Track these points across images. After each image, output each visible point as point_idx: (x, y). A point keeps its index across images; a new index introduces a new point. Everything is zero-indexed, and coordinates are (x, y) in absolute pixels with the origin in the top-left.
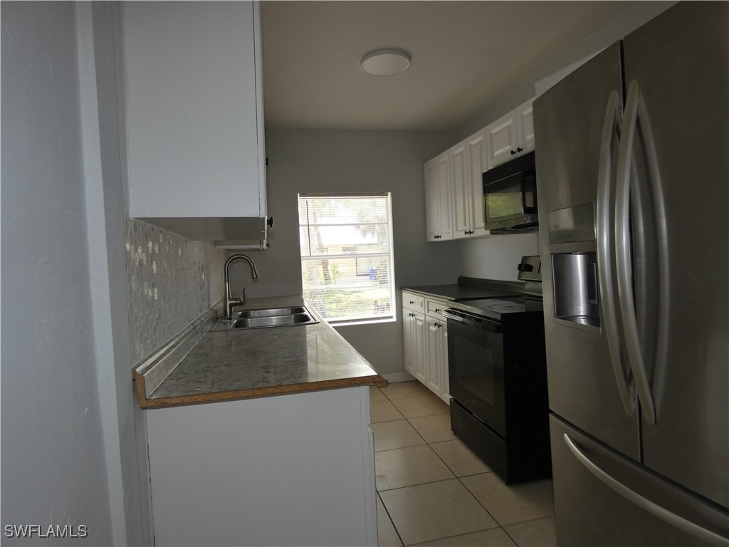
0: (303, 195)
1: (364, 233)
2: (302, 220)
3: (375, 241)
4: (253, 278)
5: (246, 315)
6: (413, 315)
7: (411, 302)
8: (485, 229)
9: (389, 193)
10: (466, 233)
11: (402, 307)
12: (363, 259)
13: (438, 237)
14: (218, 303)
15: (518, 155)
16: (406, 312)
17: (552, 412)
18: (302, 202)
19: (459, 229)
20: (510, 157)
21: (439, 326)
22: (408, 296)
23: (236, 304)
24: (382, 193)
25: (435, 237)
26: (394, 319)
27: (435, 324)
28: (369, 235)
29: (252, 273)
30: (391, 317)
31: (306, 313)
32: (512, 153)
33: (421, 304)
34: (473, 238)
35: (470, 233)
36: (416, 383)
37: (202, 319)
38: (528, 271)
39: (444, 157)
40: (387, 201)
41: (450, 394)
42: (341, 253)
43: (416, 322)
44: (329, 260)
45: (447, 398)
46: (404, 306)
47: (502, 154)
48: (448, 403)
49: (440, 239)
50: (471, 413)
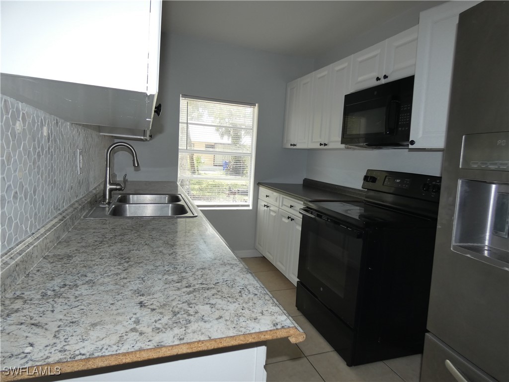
0: (185, 96)
1: (222, 135)
2: (183, 118)
3: (230, 142)
4: (134, 165)
5: (124, 200)
6: (267, 207)
7: (267, 196)
8: (341, 143)
9: (257, 104)
10: (321, 144)
11: (258, 198)
12: (219, 156)
13: (294, 145)
14: (99, 185)
15: (383, 81)
16: (261, 203)
17: (428, 332)
18: (183, 102)
19: (314, 141)
20: (375, 83)
21: (292, 220)
22: (263, 191)
23: (116, 189)
24: (251, 104)
25: (291, 145)
26: (251, 208)
27: (289, 218)
28: (226, 137)
29: (134, 161)
30: (248, 206)
31: (182, 203)
32: (378, 79)
33: (276, 199)
34: (326, 149)
35: (325, 145)
36: (264, 259)
37: (77, 205)
38: (372, 182)
39: (307, 79)
40: (254, 110)
41: (298, 277)
42: (204, 149)
43: (270, 213)
44: (195, 154)
45: (295, 280)
46: (259, 198)
47: (366, 80)
48: (296, 285)
49: (295, 147)
50: (316, 297)
